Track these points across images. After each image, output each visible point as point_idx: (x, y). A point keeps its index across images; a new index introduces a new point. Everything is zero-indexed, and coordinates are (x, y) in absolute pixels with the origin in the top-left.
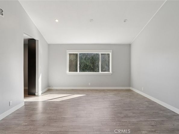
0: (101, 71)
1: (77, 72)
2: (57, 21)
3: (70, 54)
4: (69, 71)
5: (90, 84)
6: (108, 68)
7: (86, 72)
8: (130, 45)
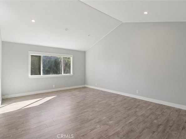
0: (64, 73)
1: (40, 75)
2: (33, 21)
3: (32, 56)
4: (31, 75)
5: (54, 86)
6: (69, 70)
7: (50, 74)
8: (84, 52)
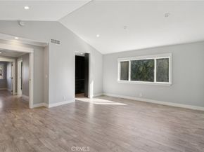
0: (157, 81)
1: (128, 80)
4: (121, 80)
